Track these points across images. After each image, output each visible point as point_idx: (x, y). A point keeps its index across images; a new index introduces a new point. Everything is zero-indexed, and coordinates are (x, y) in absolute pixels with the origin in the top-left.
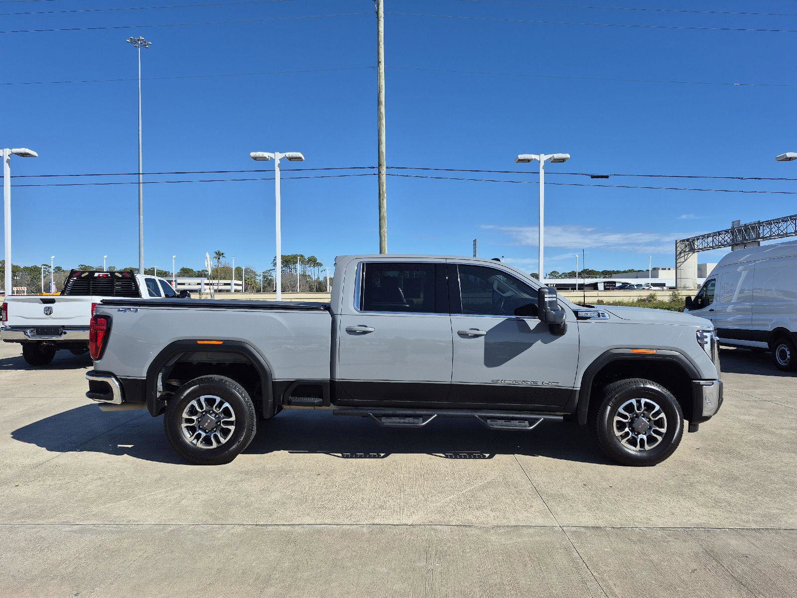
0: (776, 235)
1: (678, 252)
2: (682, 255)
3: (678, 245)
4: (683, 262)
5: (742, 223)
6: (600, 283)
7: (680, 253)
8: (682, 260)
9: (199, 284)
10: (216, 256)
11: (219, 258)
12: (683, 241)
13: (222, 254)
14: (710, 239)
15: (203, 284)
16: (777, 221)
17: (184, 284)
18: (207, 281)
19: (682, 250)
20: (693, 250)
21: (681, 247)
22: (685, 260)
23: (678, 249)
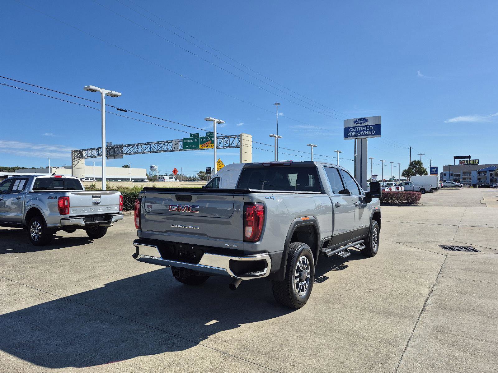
0: (132, 153)
1: (73, 158)
2: (76, 160)
3: (73, 153)
4: (76, 164)
5: (113, 144)
6: (9, 175)
7: (75, 158)
8: (76, 162)
12: (76, 151)
14: (93, 151)
16: (133, 145)
19: (76, 156)
20: (82, 157)
21: (75, 154)
22: (78, 163)
23: (73, 156)
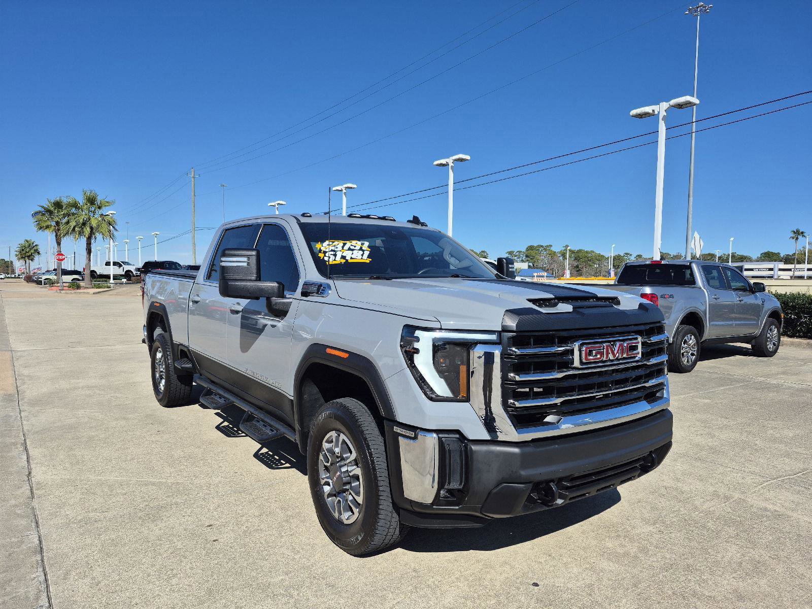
9: (771, 269)
10: (794, 235)
11: (797, 238)
13: (802, 233)
15: (776, 269)
17: (752, 270)
18: (782, 266)
